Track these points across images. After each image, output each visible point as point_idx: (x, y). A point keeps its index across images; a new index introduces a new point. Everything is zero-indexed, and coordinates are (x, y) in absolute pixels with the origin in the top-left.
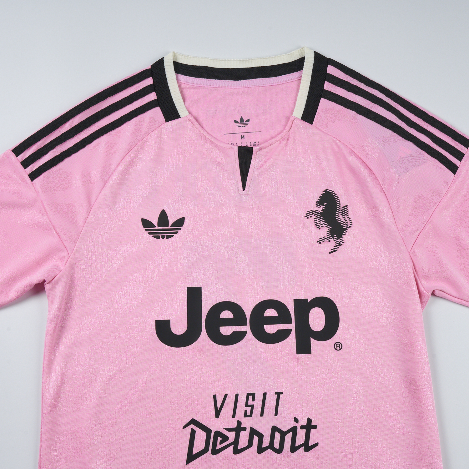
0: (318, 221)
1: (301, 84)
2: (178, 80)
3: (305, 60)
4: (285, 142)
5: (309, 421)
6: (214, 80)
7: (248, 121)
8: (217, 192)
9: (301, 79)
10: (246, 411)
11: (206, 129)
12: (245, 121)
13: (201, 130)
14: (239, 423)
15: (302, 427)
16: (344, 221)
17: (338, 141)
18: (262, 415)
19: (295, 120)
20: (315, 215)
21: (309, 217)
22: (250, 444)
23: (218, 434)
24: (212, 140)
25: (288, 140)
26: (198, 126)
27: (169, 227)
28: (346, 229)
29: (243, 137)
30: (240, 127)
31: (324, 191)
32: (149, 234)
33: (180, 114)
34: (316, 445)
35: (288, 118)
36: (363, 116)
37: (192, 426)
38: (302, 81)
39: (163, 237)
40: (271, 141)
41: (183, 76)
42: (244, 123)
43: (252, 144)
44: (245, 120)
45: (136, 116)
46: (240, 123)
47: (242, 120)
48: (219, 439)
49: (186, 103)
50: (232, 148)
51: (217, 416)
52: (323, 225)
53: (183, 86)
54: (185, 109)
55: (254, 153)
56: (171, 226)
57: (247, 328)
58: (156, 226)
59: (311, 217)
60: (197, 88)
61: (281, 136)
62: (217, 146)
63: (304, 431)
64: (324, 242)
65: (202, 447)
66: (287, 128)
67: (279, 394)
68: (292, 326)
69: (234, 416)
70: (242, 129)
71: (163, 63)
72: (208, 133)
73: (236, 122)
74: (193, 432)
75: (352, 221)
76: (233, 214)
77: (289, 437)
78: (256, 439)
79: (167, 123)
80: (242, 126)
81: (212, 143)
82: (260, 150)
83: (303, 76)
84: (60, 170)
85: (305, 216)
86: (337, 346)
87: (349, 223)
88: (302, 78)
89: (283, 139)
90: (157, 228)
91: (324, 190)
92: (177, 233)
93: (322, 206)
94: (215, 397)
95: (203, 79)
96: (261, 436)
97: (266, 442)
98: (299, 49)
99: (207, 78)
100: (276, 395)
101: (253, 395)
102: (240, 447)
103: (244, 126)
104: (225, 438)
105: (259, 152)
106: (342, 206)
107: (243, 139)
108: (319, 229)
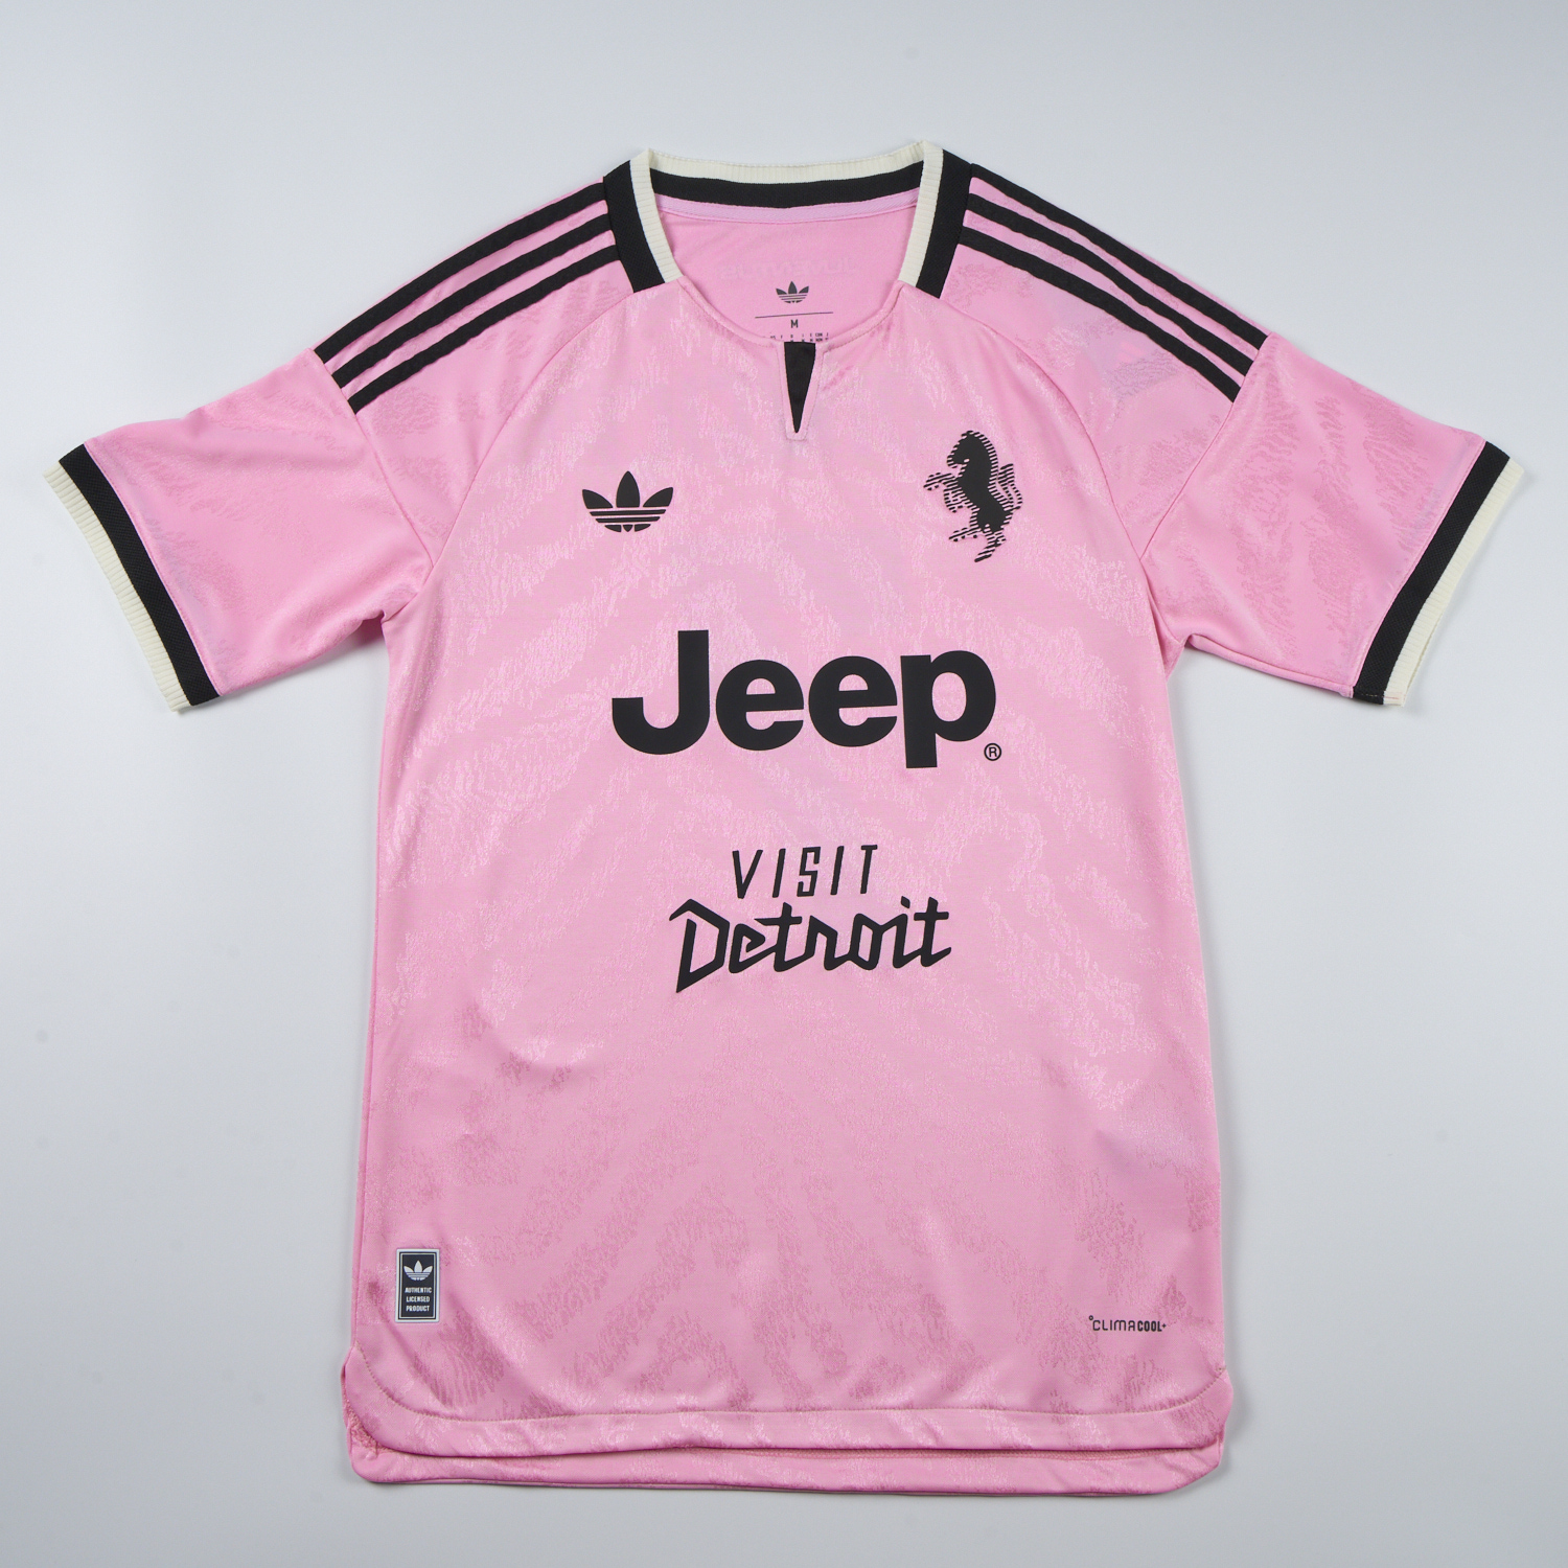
0: (951, 497)
1: (916, 216)
2: (659, 207)
3: (925, 166)
4: (882, 334)
5: (933, 903)
6: (734, 206)
7: (805, 290)
8: (741, 435)
9: (915, 206)
10: (801, 885)
11: (718, 306)
13: (707, 308)
14: (787, 908)
15: (918, 917)
16: (1006, 496)
17: (992, 333)
18: (834, 891)
19: (903, 290)
20: (945, 483)
21: (933, 486)
22: (810, 951)
23: (742, 930)
24: (731, 329)
25: (889, 329)
26: (701, 300)
27: (641, 508)
28: (1009, 513)
29: (794, 324)
30: (789, 302)
31: (963, 435)
32: (599, 521)
33: (664, 276)
34: (947, 952)
35: (889, 286)
36: (1045, 280)
37: (689, 915)
38: (917, 210)
39: (628, 528)
40: (854, 332)
41: (670, 198)
42: (797, 294)
43: (814, 338)
44: (799, 290)
45: (572, 279)
46: (788, 295)
47: (792, 288)
48: (746, 941)
49: (676, 253)
50: (772, 346)
51: (741, 893)
52: (963, 504)
53: (670, 219)
54: (675, 265)
55: (818, 354)
56: (644, 506)
57: (803, 715)
58: (614, 505)
59: (936, 487)
60: (698, 222)
61: (874, 321)
62: (740, 342)
63: (922, 924)
64: (963, 537)
65: (710, 957)
66: (888, 305)
67: (869, 850)
68: (897, 711)
69: (776, 894)
70: (794, 308)
71: (629, 172)
72: (722, 315)
73: (780, 292)
74: (691, 928)
75: (1023, 496)
76: (774, 481)
77: (889, 937)
78: (821, 941)
79: (637, 293)
80: (793, 302)
81: (731, 335)
82: (830, 348)
83: (919, 199)
84: (413, 389)
85: (925, 486)
86: (991, 752)
87: (1015, 500)
88: (918, 204)
89: (879, 327)
90: (615, 509)
91: (965, 432)
92: (657, 519)
93: (960, 466)
94: (736, 855)
95: (713, 204)
96: (832, 936)
97: (843, 947)
98: (911, 146)
99: (720, 203)
100: (864, 851)
101: (817, 850)
102: (788, 957)
103: (797, 302)
104: (758, 939)
105: (828, 354)
106: (1000, 465)
107: (795, 327)
108: (955, 512)
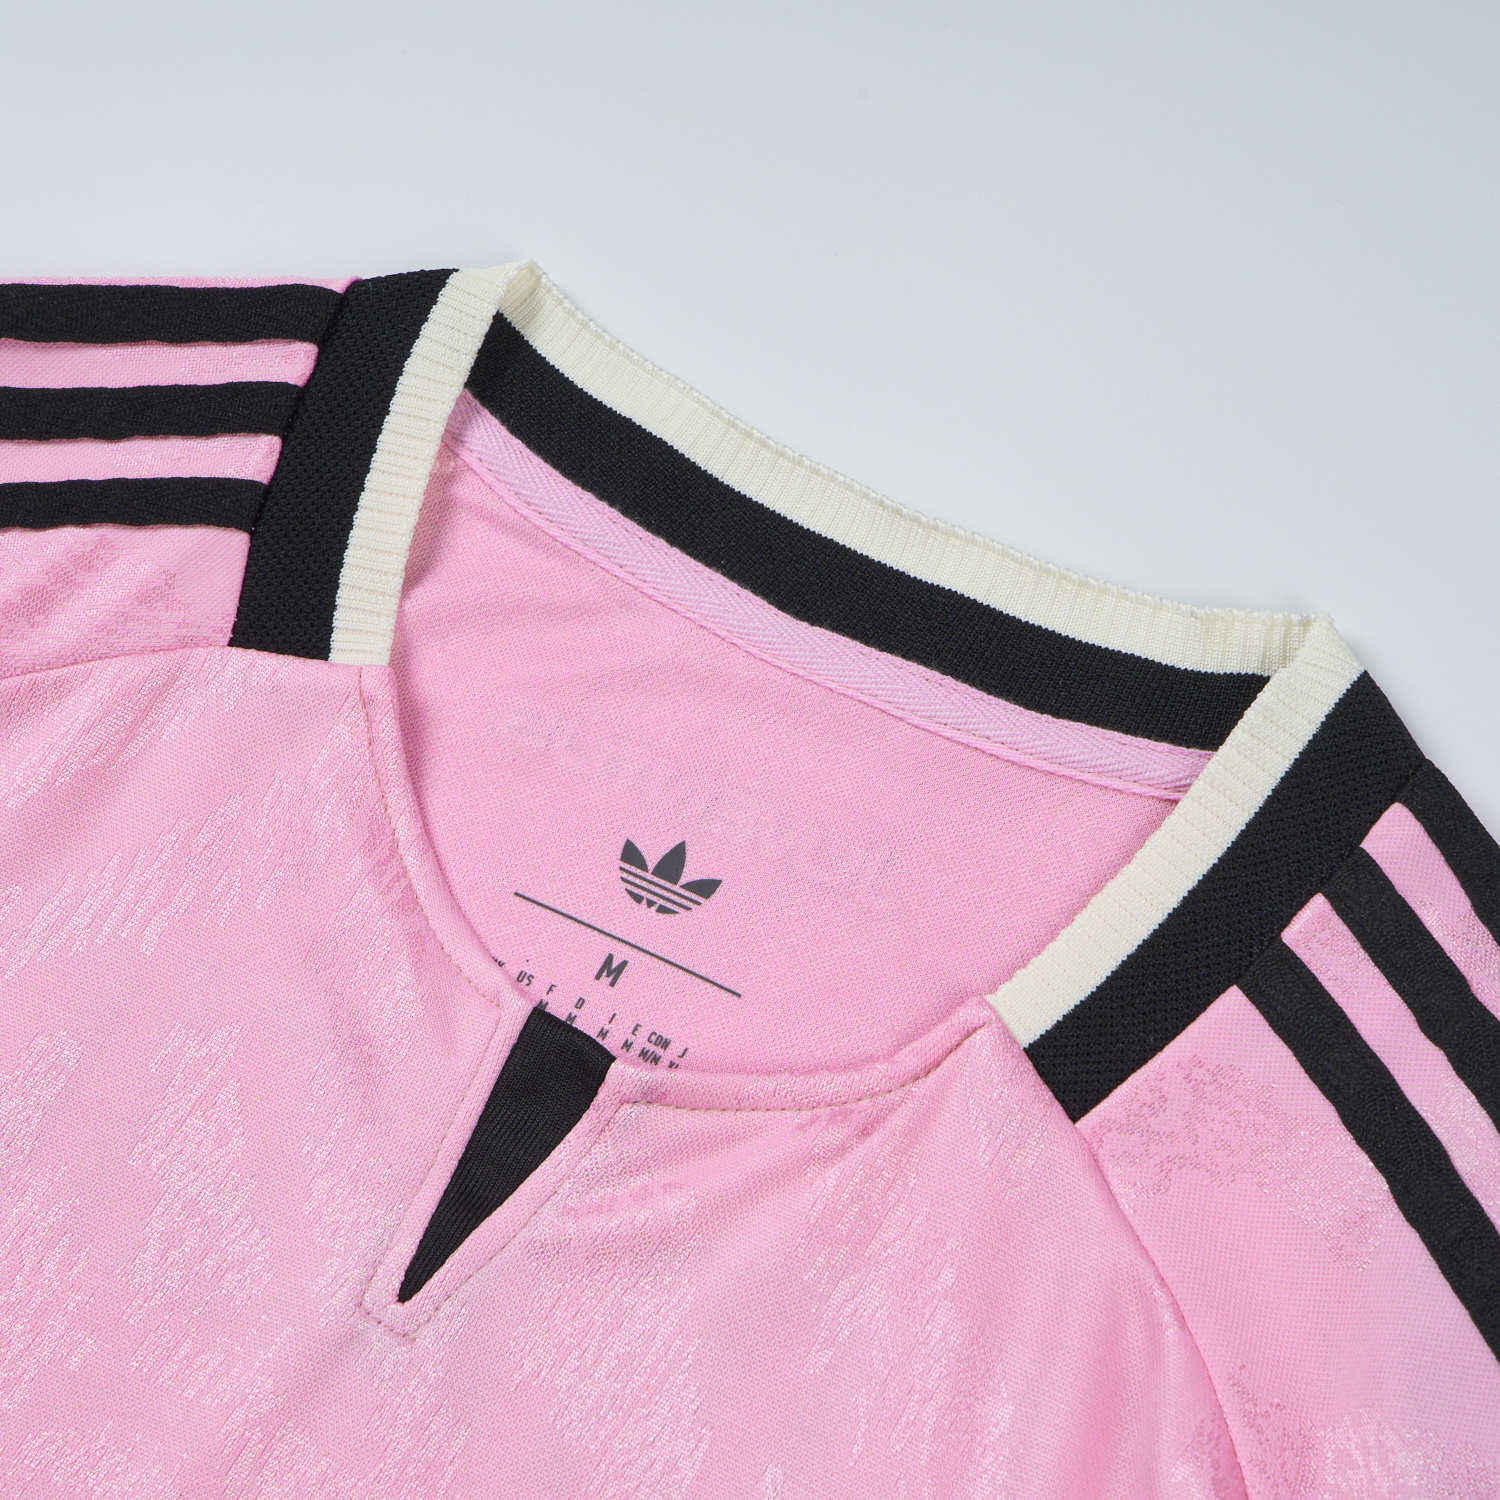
1: (1158, 837)
2: (452, 440)
3: (1263, 697)
4: (835, 1135)
6: (660, 542)
7: (706, 888)
8: (247, 1221)
9: (1175, 802)
11: (436, 804)
12: (683, 880)
13: (399, 797)
17: (1168, 1317)
19: (977, 1037)
24: (421, 887)
25: (865, 1132)
26: (393, 761)
29: (611, 970)
30: (638, 899)
33: (337, 640)
35: (957, 1000)
36: (1424, 1237)
38: (1174, 820)
40: (755, 1085)
41: (503, 431)
42: (675, 888)
43: (640, 1042)
44: (689, 874)
45: (84, 519)
46: (649, 876)
47: (673, 863)
49: (419, 594)
50: (496, 1000)
53: (466, 490)
54: (387, 624)
55: (603, 1093)
60: (533, 537)
61: (828, 1085)
62: (421, 941)
66: (910, 1059)
70: (640, 923)
71: (433, 300)
72: (427, 832)
73: (631, 854)
76: (239, 1414)
79: (237, 653)
80: (650, 904)
81: (409, 903)
82: (652, 1097)
83: (1198, 785)
88: (1186, 802)
89: (839, 1109)
95: (603, 505)
98: (1280, 617)
99: (626, 512)
103: (662, 910)
105: (637, 1110)
107: (605, 980)
